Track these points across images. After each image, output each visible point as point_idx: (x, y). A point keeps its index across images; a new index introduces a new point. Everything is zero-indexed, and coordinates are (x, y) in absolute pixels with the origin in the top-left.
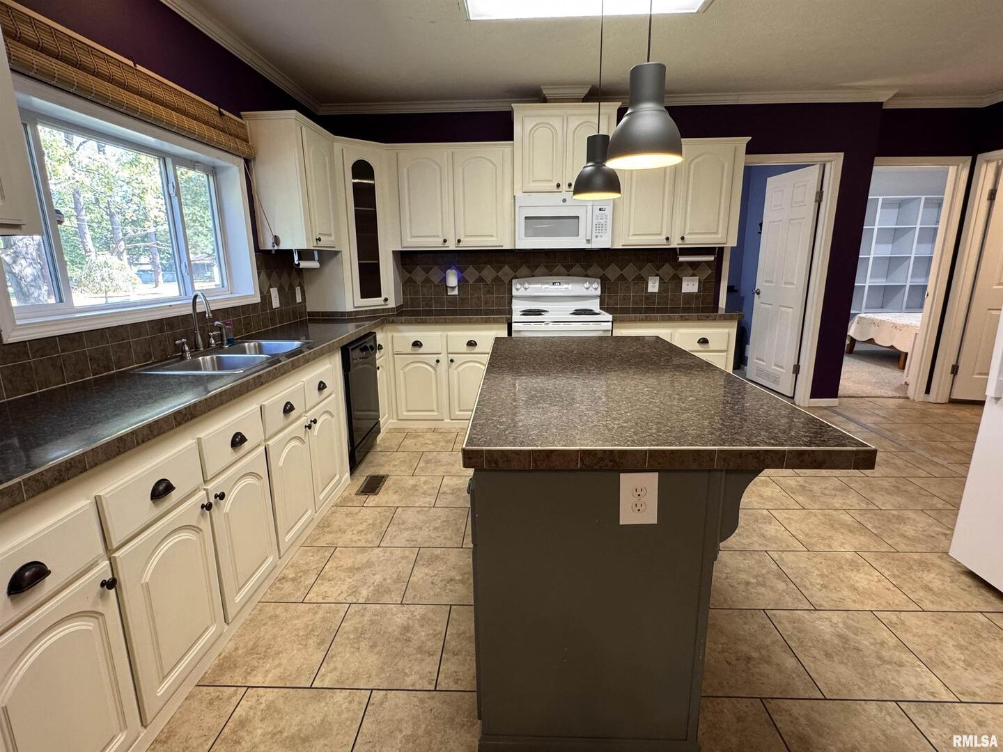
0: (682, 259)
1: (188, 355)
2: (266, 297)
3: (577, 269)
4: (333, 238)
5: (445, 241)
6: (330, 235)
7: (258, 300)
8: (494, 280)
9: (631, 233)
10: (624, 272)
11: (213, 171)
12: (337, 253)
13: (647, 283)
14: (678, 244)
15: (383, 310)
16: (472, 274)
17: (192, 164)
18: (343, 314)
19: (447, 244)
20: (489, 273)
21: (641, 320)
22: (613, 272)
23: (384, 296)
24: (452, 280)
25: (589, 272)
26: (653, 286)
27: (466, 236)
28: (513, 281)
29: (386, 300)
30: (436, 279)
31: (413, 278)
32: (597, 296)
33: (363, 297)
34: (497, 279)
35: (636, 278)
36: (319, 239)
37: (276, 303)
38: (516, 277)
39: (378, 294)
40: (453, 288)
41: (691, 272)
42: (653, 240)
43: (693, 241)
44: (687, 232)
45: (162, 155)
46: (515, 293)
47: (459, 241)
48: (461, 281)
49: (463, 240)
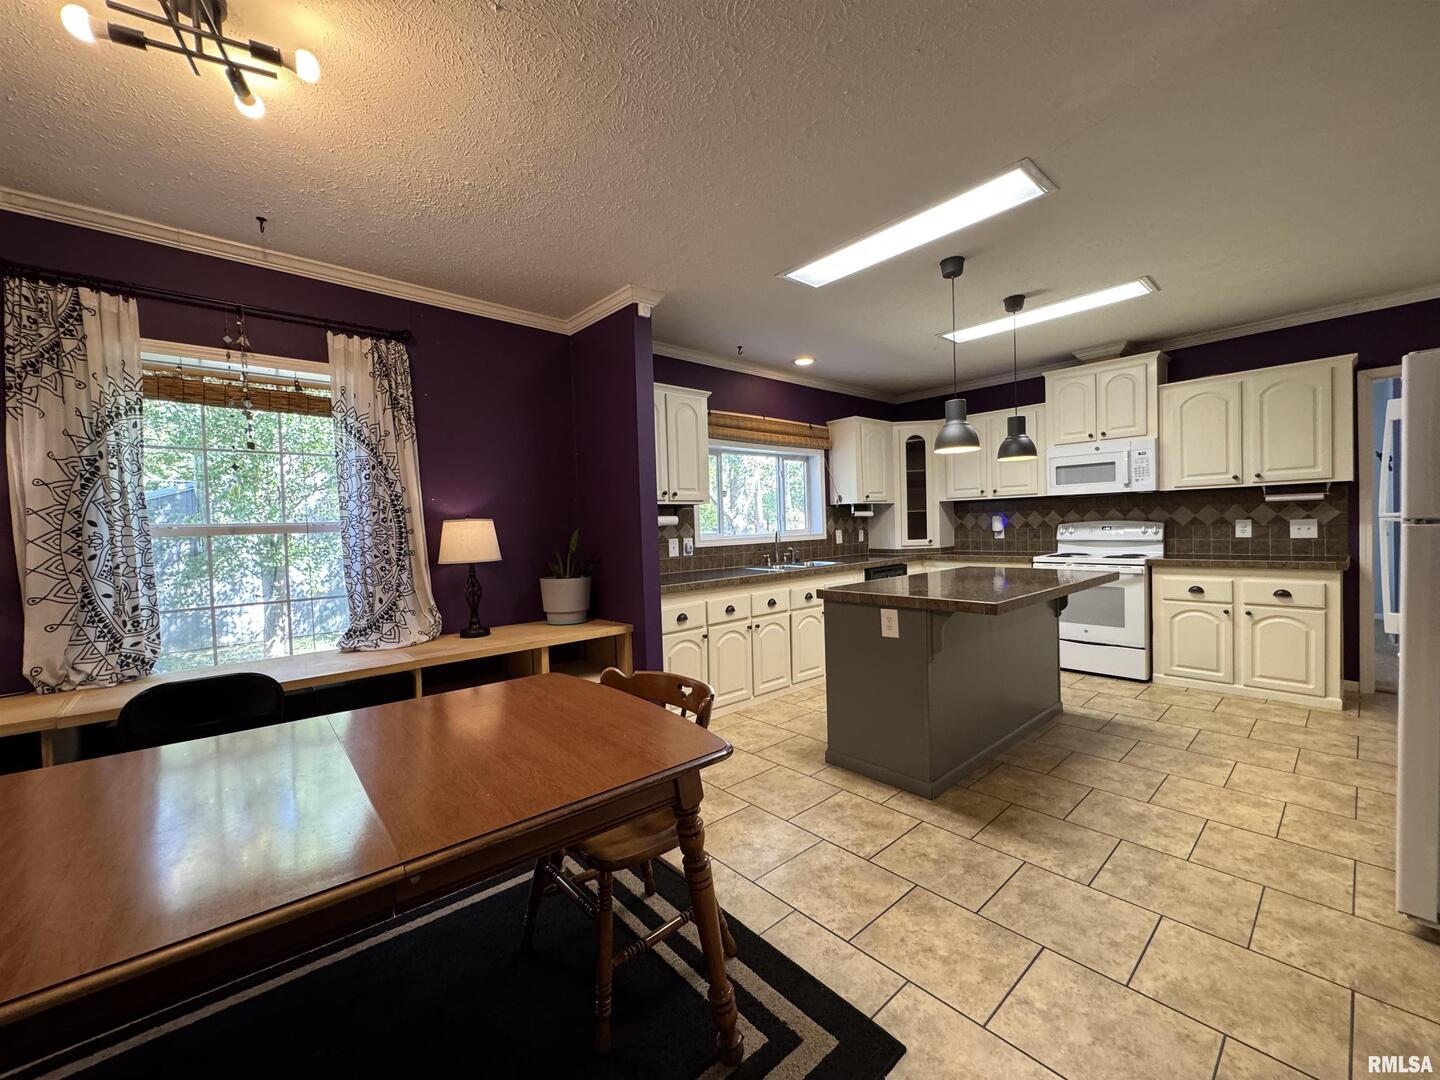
0: (1269, 498)
1: (769, 564)
2: (831, 537)
3: (1136, 512)
4: (884, 495)
5: (982, 492)
6: (882, 493)
7: (825, 537)
8: (1040, 525)
9: (1186, 474)
10: (1199, 516)
11: (807, 459)
12: (891, 505)
13: (1234, 528)
14: (1255, 482)
15: (928, 550)
16: (1018, 519)
17: (794, 458)
18: (893, 551)
19: (984, 494)
20: (1035, 519)
21: (1186, 566)
22: (1183, 516)
23: (929, 537)
24: (998, 525)
25: (1151, 516)
26: (1244, 530)
27: (1002, 487)
28: (1060, 526)
29: (930, 541)
30: (984, 525)
31: (965, 524)
32: (1158, 541)
33: (909, 538)
34: (1044, 524)
35: (1217, 522)
36: (868, 497)
37: (839, 540)
38: (1063, 522)
39: (924, 537)
40: (1000, 532)
41: (1305, 513)
42: (1222, 480)
43: (1273, 477)
44: (1266, 468)
45: (778, 456)
46: (1059, 537)
47: (995, 491)
48: (1007, 527)
49: (998, 490)
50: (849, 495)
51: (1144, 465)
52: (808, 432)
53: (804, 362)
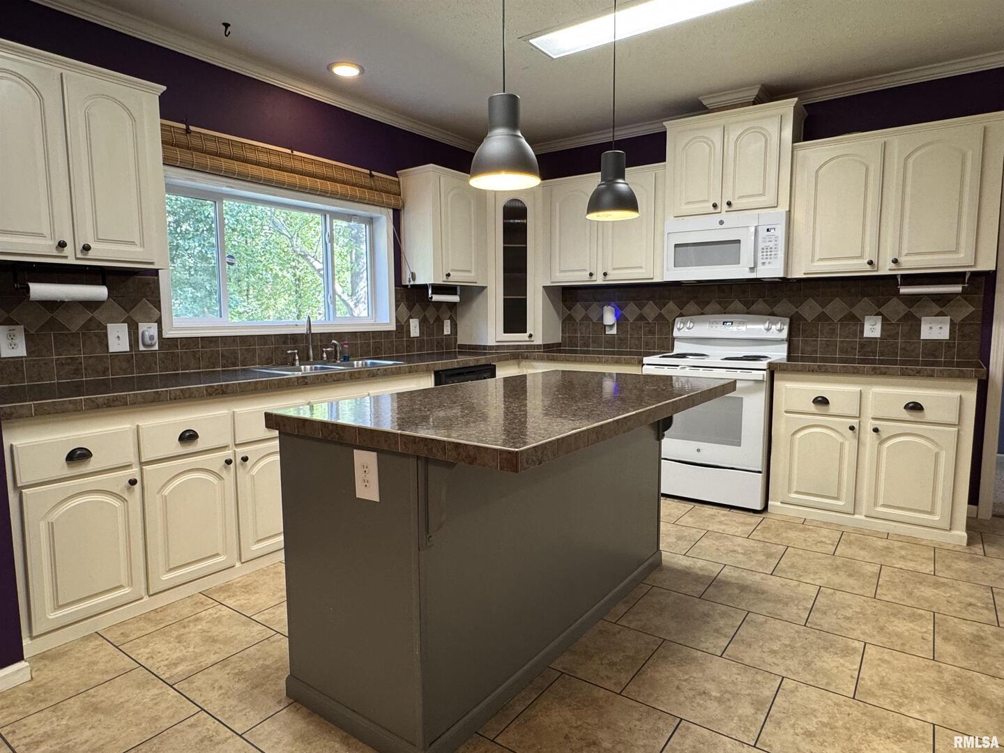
0: (904, 290)
1: (297, 363)
2: (402, 328)
3: (760, 305)
4: (473, 274)
5: (591, 275)
6: (470, 271)
7: (393, 327)
8: (656, 319)
9: (817, 258)
10: (828, 310)
11: (370, 221)
12: (483, 288)
13: (863, 325)
14: (890, 270)
15: (528, 346)
16: (631, 311)
17: (348, 217)
18: (485, 347)
19: (594, 278)
20: (651, 311)
21: (812, 371)
22: (810, 310)
23: (530, 330)
24: (609, 318)
25: (776, 309)
26: (872, 329)
27: (614, 269)
28: (677, 320)
29: (531, 336)
30: (594, 317)
31: (573, 315)
32: (783, 340)
33: (505, 332)
34: (660, 317)
35: (845, 318)
36: (448, 275)
37: (415, 330)
38: (681, 315)
39: (523, 329)
40: (611, 326)
41: (937, 309)
42: (854, 266)
43: (913, 263)
44: (905, 252)
45: (324, 213)
46: (676, 333)
47: (605, 274)
48: (620, 319)
49: (609, 272)
50: (424, 272)
51: (771, 245)
52: (368, 181)
53: (346, 72)
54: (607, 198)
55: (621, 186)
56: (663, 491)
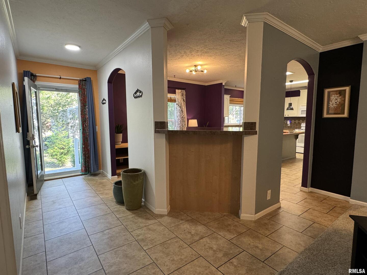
8: (298, 123)
16: (293, 122)
19: (286, 116)
20: (297, 121)
24: (288, 122)
27: (290, 114)
28: (302, 123)
30: (285, 122)
34: (299, 123)
38: (303, 122)
40: (289, 124)
45: (240, 106)
46: (302, 126)
47: (288, 115)
48: (291, 123)
49: (289, 115)
54: (289, 108)
55: (291, 107)
56: (296, 152)
